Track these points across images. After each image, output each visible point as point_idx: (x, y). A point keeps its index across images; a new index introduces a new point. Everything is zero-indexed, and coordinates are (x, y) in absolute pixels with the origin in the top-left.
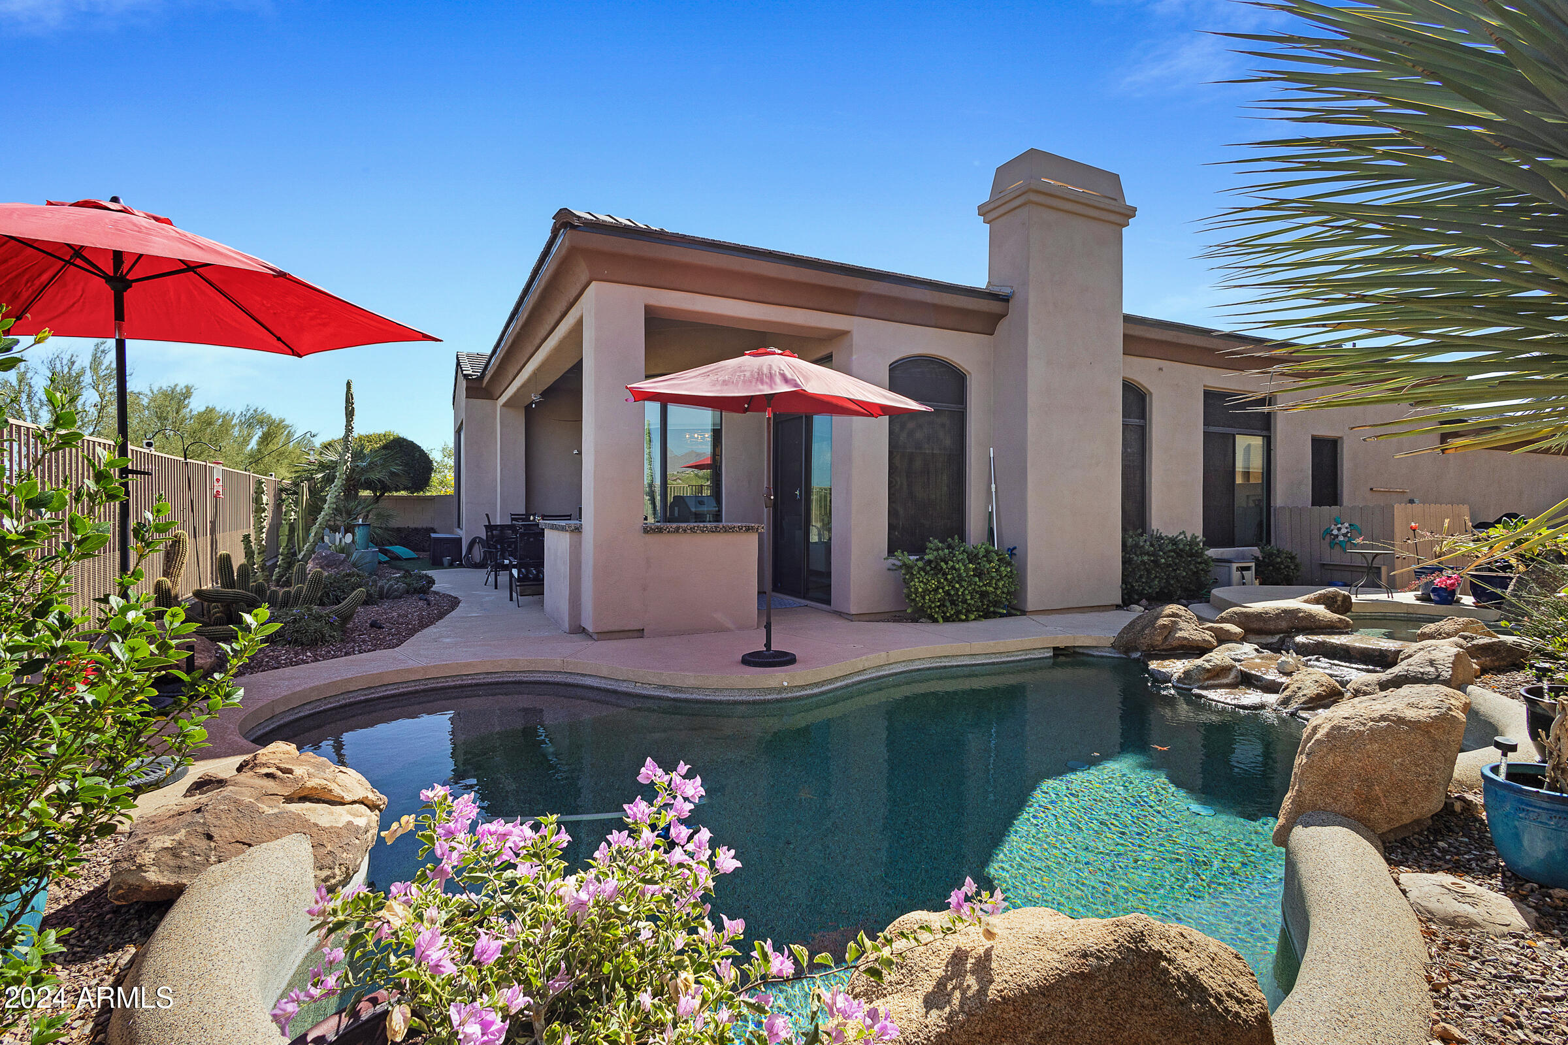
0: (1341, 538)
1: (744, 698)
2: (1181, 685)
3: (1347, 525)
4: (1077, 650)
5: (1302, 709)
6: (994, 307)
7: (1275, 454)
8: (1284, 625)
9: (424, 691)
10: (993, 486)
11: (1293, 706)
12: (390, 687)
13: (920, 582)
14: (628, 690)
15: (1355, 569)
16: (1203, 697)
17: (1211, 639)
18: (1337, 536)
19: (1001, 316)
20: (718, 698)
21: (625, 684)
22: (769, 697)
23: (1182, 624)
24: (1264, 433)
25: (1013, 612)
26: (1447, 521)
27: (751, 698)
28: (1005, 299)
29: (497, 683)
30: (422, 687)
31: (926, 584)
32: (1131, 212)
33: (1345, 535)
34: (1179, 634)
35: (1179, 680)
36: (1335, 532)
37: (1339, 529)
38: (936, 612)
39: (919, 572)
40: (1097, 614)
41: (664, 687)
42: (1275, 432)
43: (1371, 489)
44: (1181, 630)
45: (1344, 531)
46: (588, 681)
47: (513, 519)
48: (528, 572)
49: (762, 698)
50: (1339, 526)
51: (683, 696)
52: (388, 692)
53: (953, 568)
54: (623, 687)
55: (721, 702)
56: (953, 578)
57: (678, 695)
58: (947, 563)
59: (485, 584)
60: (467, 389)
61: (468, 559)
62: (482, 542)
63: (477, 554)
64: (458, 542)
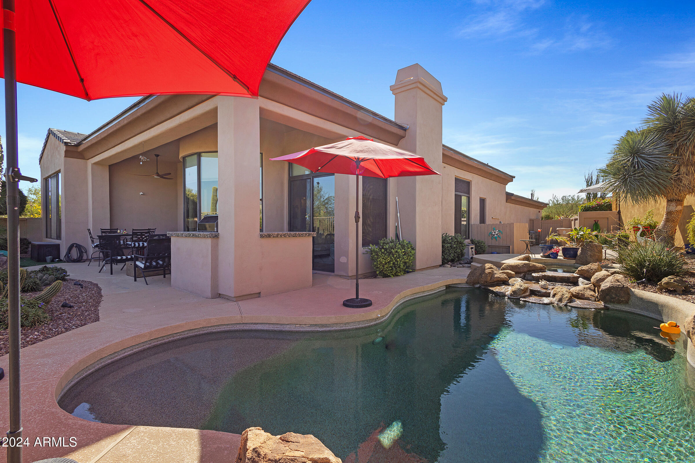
0: (496, 236)
1: (361, 326)
2: (512, 297)
3: (497, 231)
4: (450, 285)
5: (568, 303)
6: (400, 132)
7: (471, 203)
8: (526, 269)
9: (149, 348)
10: (399, 214)
11: (565, 302)
12: (127, 350)
13: (383, 259)
14: (291, 329)
15: (500, 247)
16: (527, 301)
17: (506, 277)
18: (494, 235)
19: (403, 137)
20: (347, 328)
21: (288, 326)
22: (372, 324)
23: (495, 272)
24: (467, 195)
25: (414, 271)
26: (551, 228)
27: (364, 326)
28: (404, 129)
29: (196, 336)
30: (148, 346)
31: (385, 260)
32: (445, 100)
33: (497, 235)
34: (496, 276)
35: (511, 295)
36: (493, 233)
37: (495, 232)
38: (388, 273)
39: (381, 255)
40: (436, 269)
41: (316, 325)
42: (471, 195)
43: (492, 218)
44: (496, 274)
45: (497, 233)
46: (260, 327)
47: (102, 232)
48: (151, 263)
49: (369, 325)
50: (495, 231)
51: (328, 329)
52: (126, 354)
53: (397, 252)
54: (287, 328)
55: (349, 330)
56: (396, 257)
57: (324, 329)
58: (394, 250)
59: (100, 272)
60: (66, 152)
61: (68, 257)
62: (79, 247)
63: (75, 254)
64: (58, 247)
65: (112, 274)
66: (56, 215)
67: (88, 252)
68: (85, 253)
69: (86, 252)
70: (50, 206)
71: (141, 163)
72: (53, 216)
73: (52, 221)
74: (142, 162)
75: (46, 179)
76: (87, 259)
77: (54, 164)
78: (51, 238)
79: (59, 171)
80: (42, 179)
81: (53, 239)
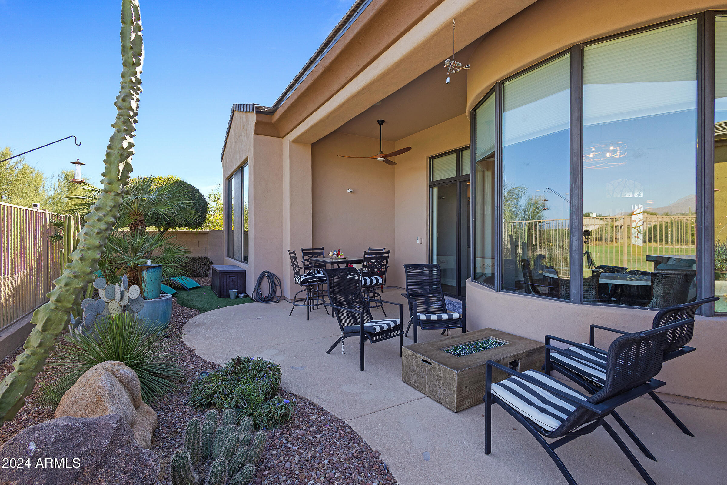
59: (329, 352)
60: (257, 124)
61: (258, 294)
62: (271, 277)
63: (266, 289)
64: (242, 274)
65: (362, 369)
66: (240, 226)
67: (282, 285)
68: (279, 287)
69: (280, 285)
70: (233, 215)
71: (448, 80)
72: (236, 228)
73: (235, 234)
74: (451, 76)
75: (228, 180)
76: (281, 296)
77: (239, 153)
78: (234, 258)
79: (246, 162)
80: (225, 180)
81: (236, 260)
